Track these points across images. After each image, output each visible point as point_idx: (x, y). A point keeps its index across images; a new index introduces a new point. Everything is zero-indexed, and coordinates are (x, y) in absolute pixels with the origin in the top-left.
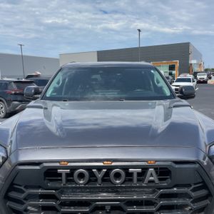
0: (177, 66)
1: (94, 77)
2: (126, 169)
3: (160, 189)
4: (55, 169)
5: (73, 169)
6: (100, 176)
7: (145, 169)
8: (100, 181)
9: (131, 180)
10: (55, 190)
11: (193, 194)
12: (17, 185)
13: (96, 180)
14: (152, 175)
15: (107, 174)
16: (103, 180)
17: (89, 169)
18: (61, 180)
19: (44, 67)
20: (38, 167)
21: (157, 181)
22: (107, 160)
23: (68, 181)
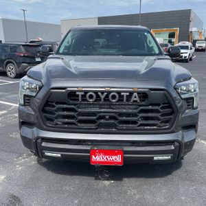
0: (177, 33)
1: (96, 40)
2: (119, 93)
3: (140, 106)
4: (75, 92)
5: (86, 92)
6: (102, 97)
7: (131, 93)
8: (102, 100)
9: (122, 100)
10: (75, 105)
11: (161, 110)
12: (50, 102)
13: (100, 100)
14: (135, 97)
15: (107, 96)
16: (105, 100)
17: (96, 92)
18: (78, 100)
19: (46, 33)
20: (64, 91)
21: (139, 101)
22: (108, 87)
23: (82, 100)
